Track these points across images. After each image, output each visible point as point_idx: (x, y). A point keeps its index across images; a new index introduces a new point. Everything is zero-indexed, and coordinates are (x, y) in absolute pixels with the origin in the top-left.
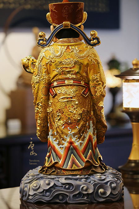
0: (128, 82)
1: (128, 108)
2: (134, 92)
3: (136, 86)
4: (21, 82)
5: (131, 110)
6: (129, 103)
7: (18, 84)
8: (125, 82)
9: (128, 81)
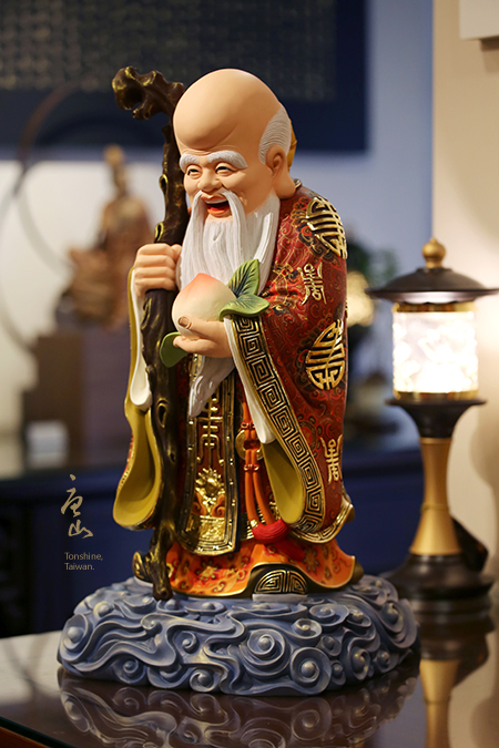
0: (411, 311)
1: (410, 395)
2: (428, 344)
3: (434, 325)
4: (69, 308)
5: (417, 400)
6: (413, 377)
7: (58, 315)
8: (400, 311)
9: (408, 308)
